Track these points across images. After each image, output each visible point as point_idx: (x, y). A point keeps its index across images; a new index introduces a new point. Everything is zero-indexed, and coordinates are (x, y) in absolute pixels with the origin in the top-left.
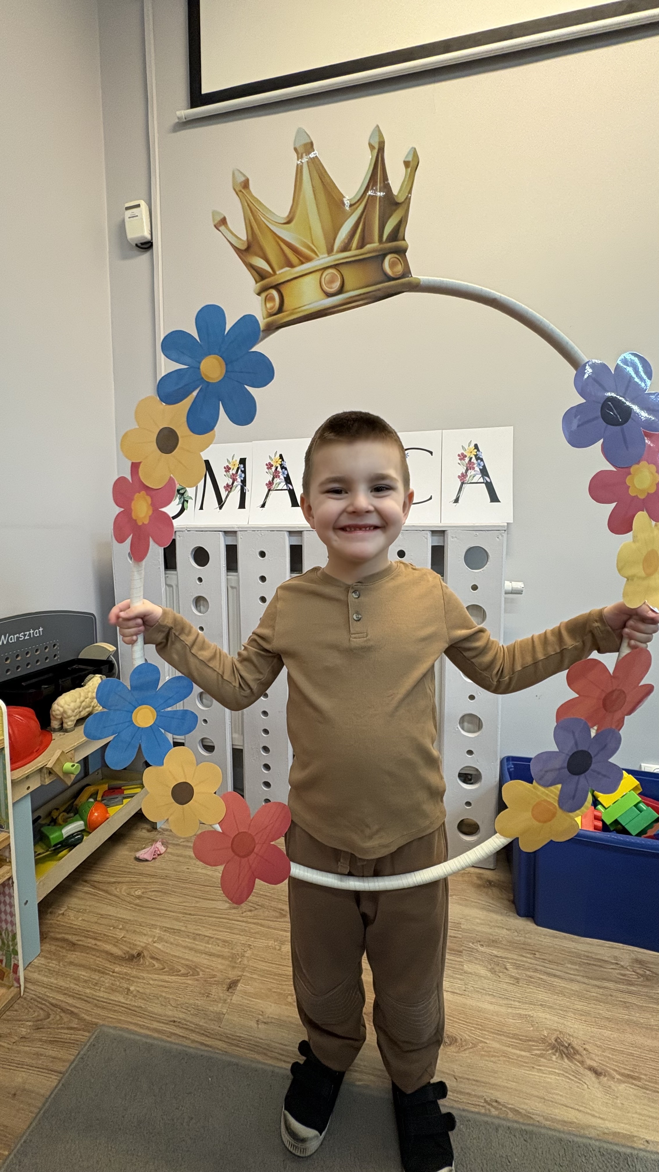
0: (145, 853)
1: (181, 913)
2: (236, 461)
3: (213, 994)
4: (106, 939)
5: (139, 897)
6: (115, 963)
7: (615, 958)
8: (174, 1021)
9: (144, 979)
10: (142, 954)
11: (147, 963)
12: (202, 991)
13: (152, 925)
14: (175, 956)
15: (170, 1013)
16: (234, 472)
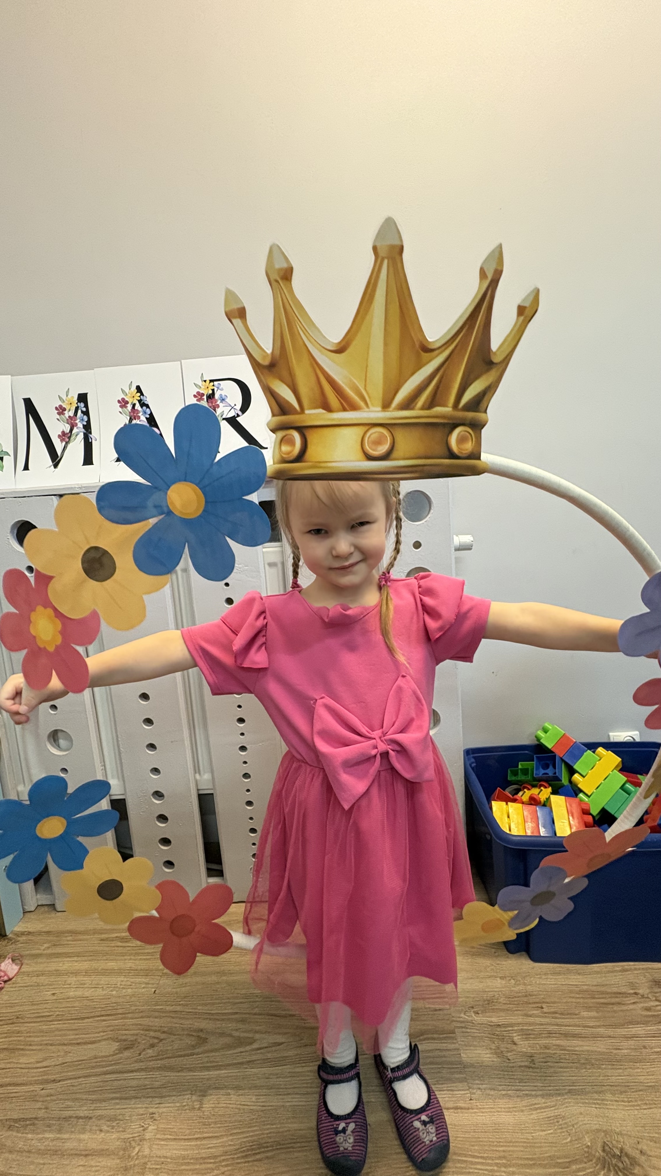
2: (73, 397)
7: (632, 985)
16: (71, 414)
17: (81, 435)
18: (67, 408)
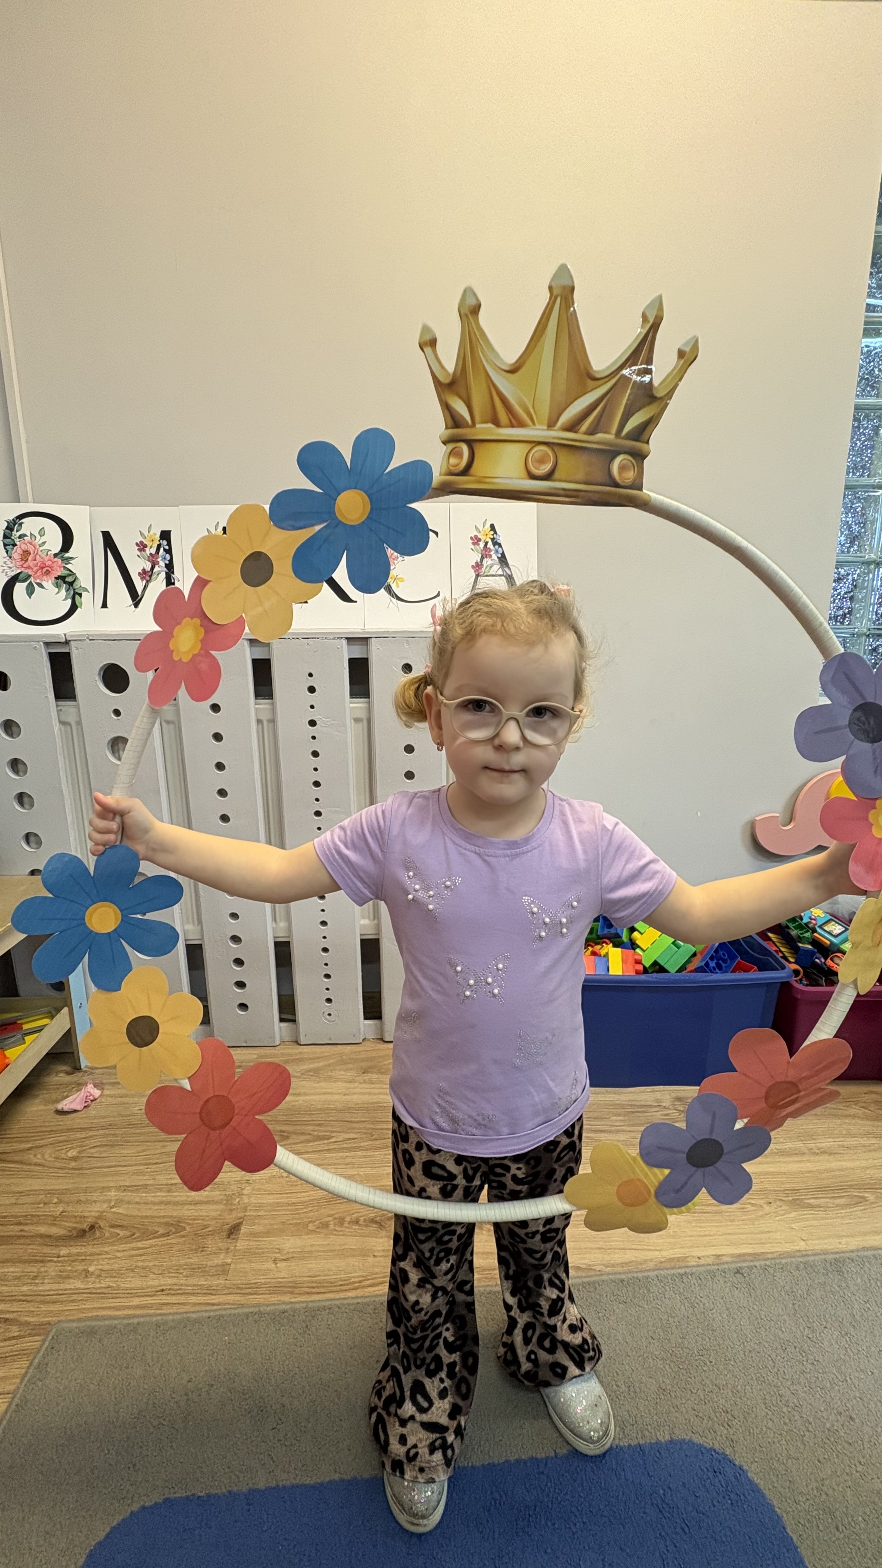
0: (71, 1102)
1: (141, 1164)
2: (155, 534)
3: (210, 1246)
4: (36, 1219)
5: (74, 1159)
6: (58, 1246)
7: (657, 1100)
8: (163, 1290)
9: (107, 1253)
10: (97, 1226)
11: (107, 1234)
12: (194, 1247)
13: (103, 1188)
14: (147, 1217)
15: (156, 1283)
16: (153, 551)
17: (163, 575)
18: (149, 544)
